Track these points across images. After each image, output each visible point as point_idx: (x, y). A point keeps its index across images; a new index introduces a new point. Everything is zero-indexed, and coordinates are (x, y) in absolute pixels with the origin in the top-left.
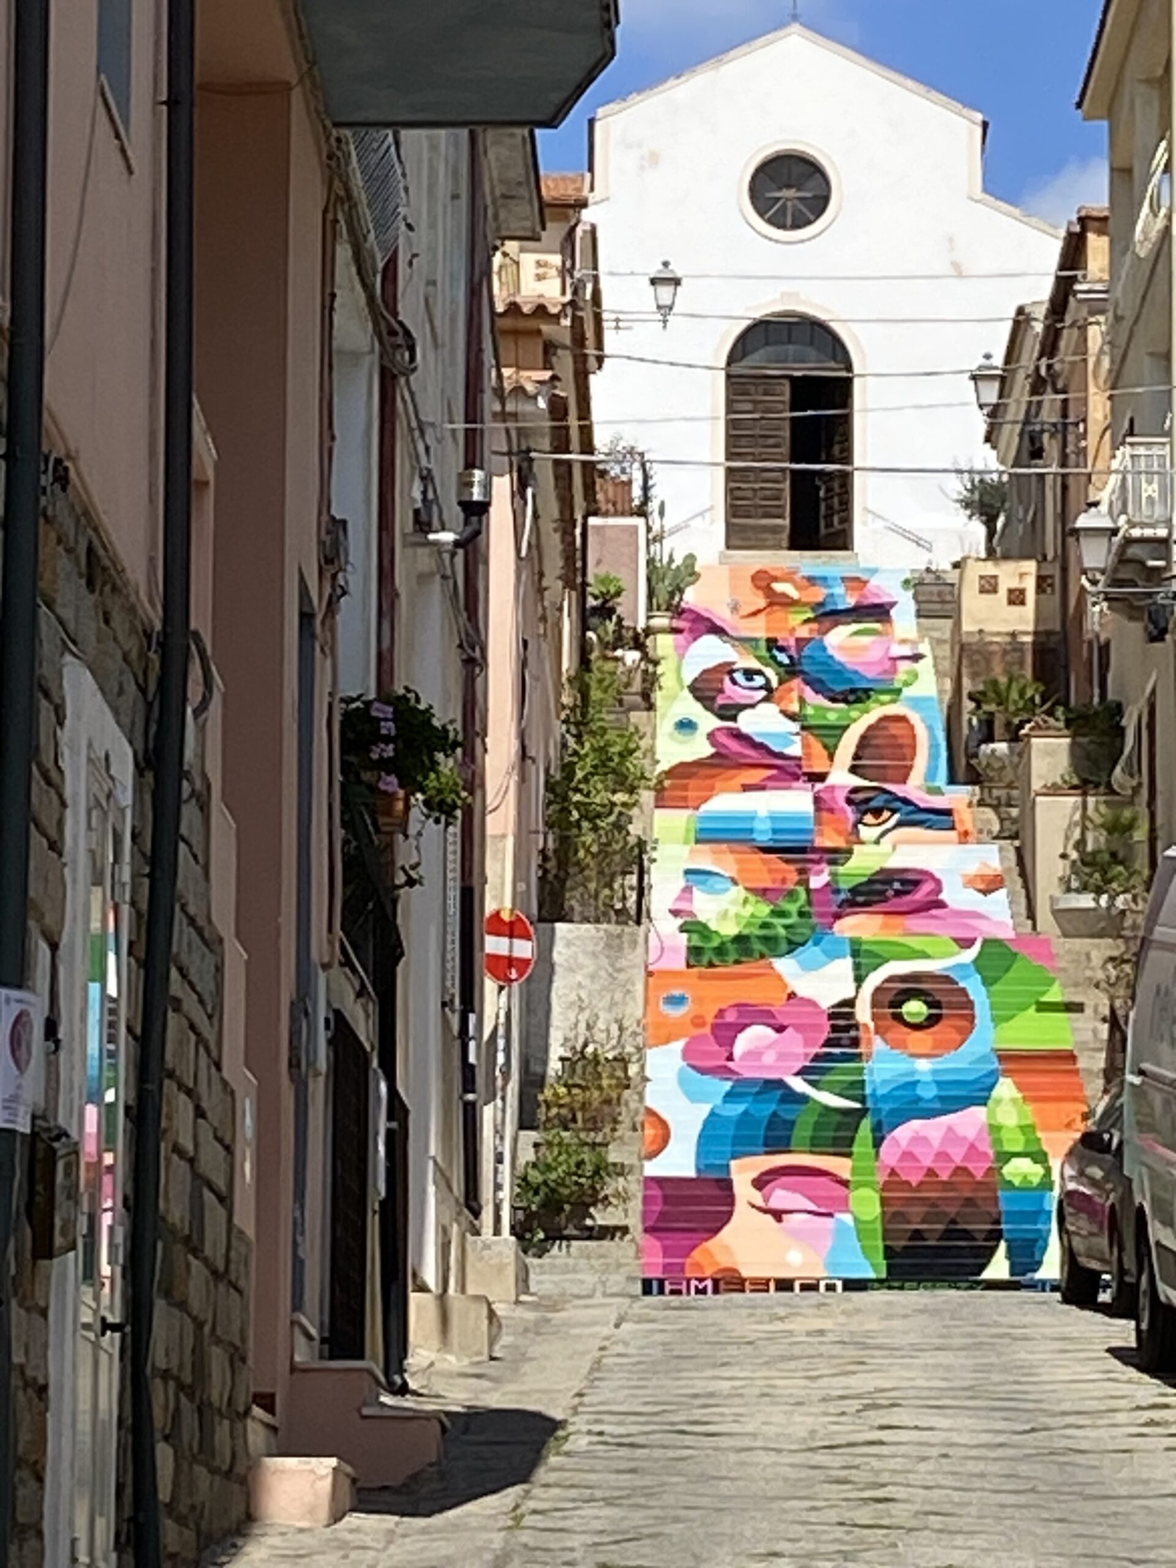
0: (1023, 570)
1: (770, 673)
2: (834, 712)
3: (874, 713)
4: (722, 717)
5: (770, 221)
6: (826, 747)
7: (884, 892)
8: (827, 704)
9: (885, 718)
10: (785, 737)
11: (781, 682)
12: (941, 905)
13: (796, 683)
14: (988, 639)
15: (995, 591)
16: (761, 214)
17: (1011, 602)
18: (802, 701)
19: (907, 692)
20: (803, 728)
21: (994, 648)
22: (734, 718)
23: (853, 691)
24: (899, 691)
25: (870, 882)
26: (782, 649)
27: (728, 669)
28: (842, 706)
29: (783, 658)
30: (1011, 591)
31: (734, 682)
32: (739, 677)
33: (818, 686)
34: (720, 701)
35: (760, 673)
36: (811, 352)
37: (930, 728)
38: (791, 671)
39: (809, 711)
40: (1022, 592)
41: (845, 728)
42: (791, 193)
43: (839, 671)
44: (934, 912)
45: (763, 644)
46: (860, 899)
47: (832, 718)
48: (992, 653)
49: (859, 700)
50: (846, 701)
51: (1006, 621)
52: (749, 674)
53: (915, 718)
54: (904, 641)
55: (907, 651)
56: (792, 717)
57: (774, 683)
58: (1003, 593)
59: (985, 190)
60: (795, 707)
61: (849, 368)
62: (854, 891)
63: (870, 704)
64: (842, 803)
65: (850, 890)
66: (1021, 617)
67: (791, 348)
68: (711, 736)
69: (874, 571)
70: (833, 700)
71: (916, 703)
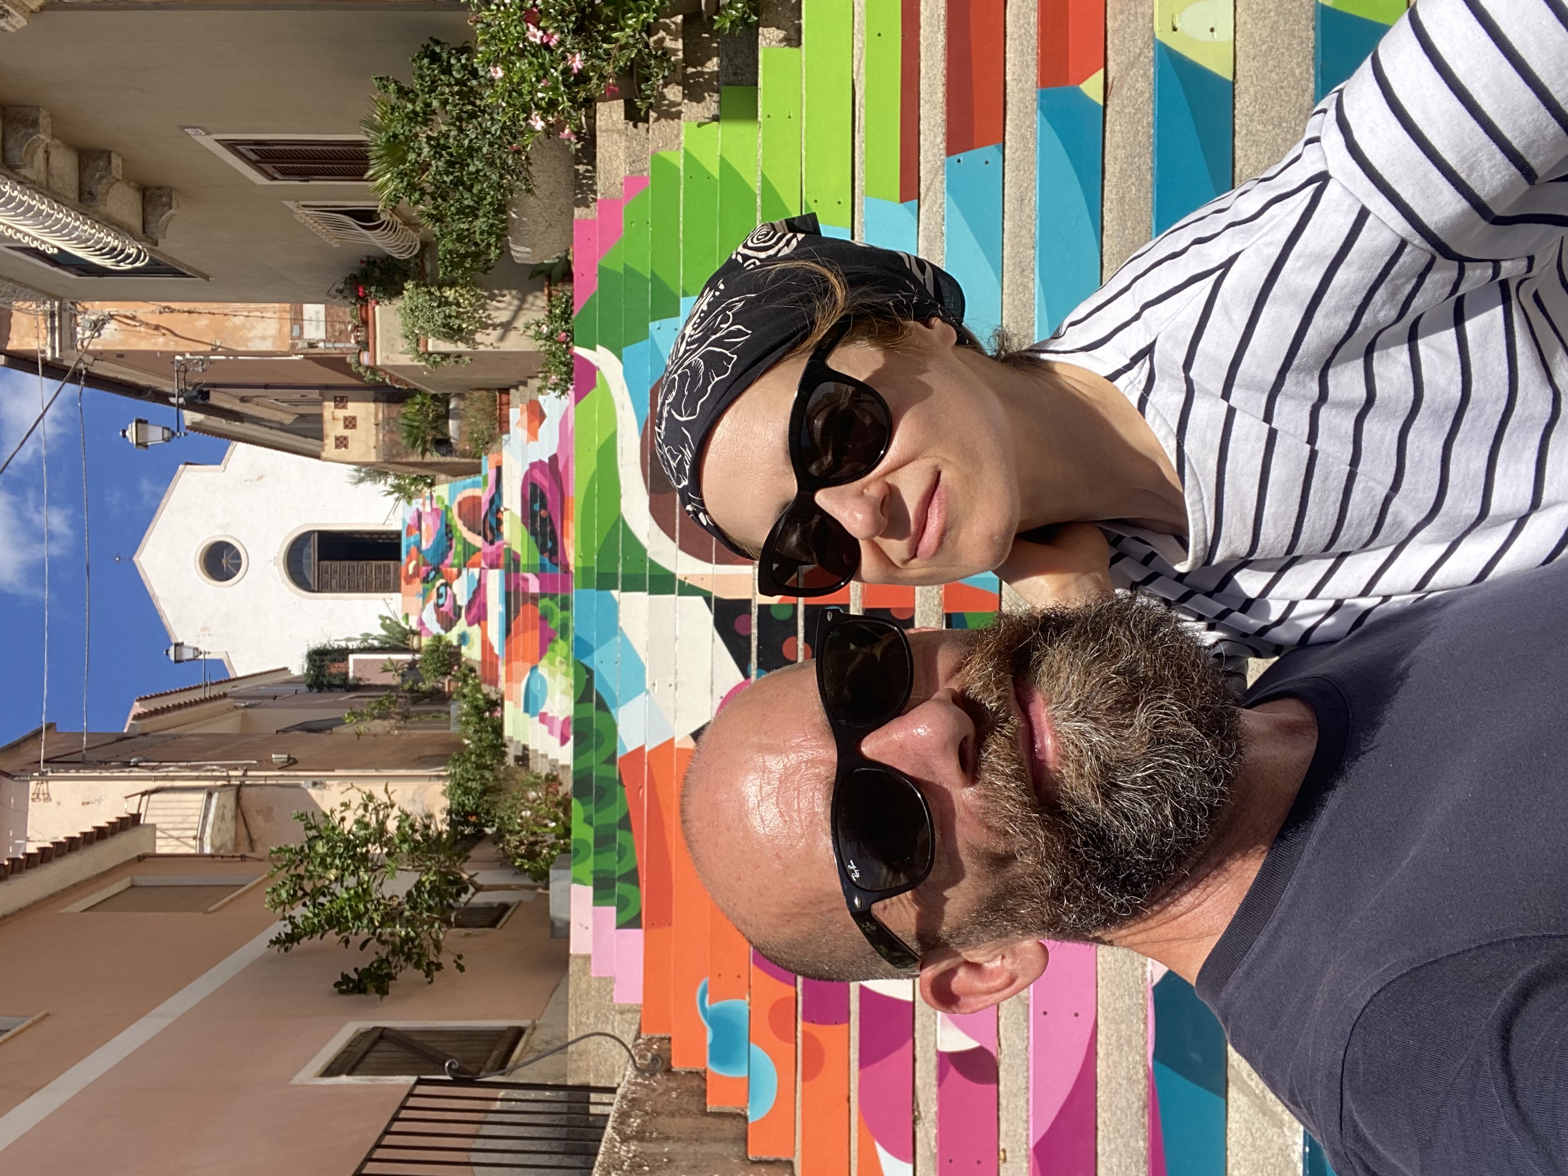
0: (330, 417)
1: (438, 584)
2: (458, 547)
3: (458, 523)
4: (459, 617)
5: (238, 570)
6: (474, 553)
7: (543, 520)
8: (453, 551)
9: (460, 516)
10: (470, 577)
11: (442, 577)
12: (554, 459)
13: (443, 568)
14: (381, 442)
15: (345, 438)
16: (234, 575)
17: (354, 427)
18: (452, 566)
19: (447, 503)
20: (465, 566)
21: (387, 439)
22: (460, 608)
23: (447, 534)
24: (447, 507)
25: (533, 533)
26: (428, 575)
27: (438, 606)
28: (454, 541)
29: (432, 574)
30: (346, 427)
31: (443, 605)
32: (441, 601)
33: (444, 556)
34: (451, 615)
35: (438, 589)
36: (306, 550)
37: (465, 488)
38: (437, 570)
39: (456, 561)
40: (346, 419)
41: (465, 540)
42: (224, 561)
43: (437, 543)
44: (561, 467)
45: (426, 585)
46: (549, 544)
47: (460, 548)
48: (391, 440)
49: (451, 531)
50: (451, 539)
51: (368, 430)
52: (439, 596)
53: (459, 498)
54: (424, 504)
55: (428, 502)
56: (459, 574)
57: (442, 581)
58: (347, 433)
59: (219, 463)
60: (455, 570)
61: (313, 532)
62: (543, 549)
63: (453, 523)
64: (493, 548)
65: (542, 553)
66: (365, 419)
67: (304, 561)
68: (470, 624)
69: (404, 520)
70: (450, 547)
71: (452, 497)
